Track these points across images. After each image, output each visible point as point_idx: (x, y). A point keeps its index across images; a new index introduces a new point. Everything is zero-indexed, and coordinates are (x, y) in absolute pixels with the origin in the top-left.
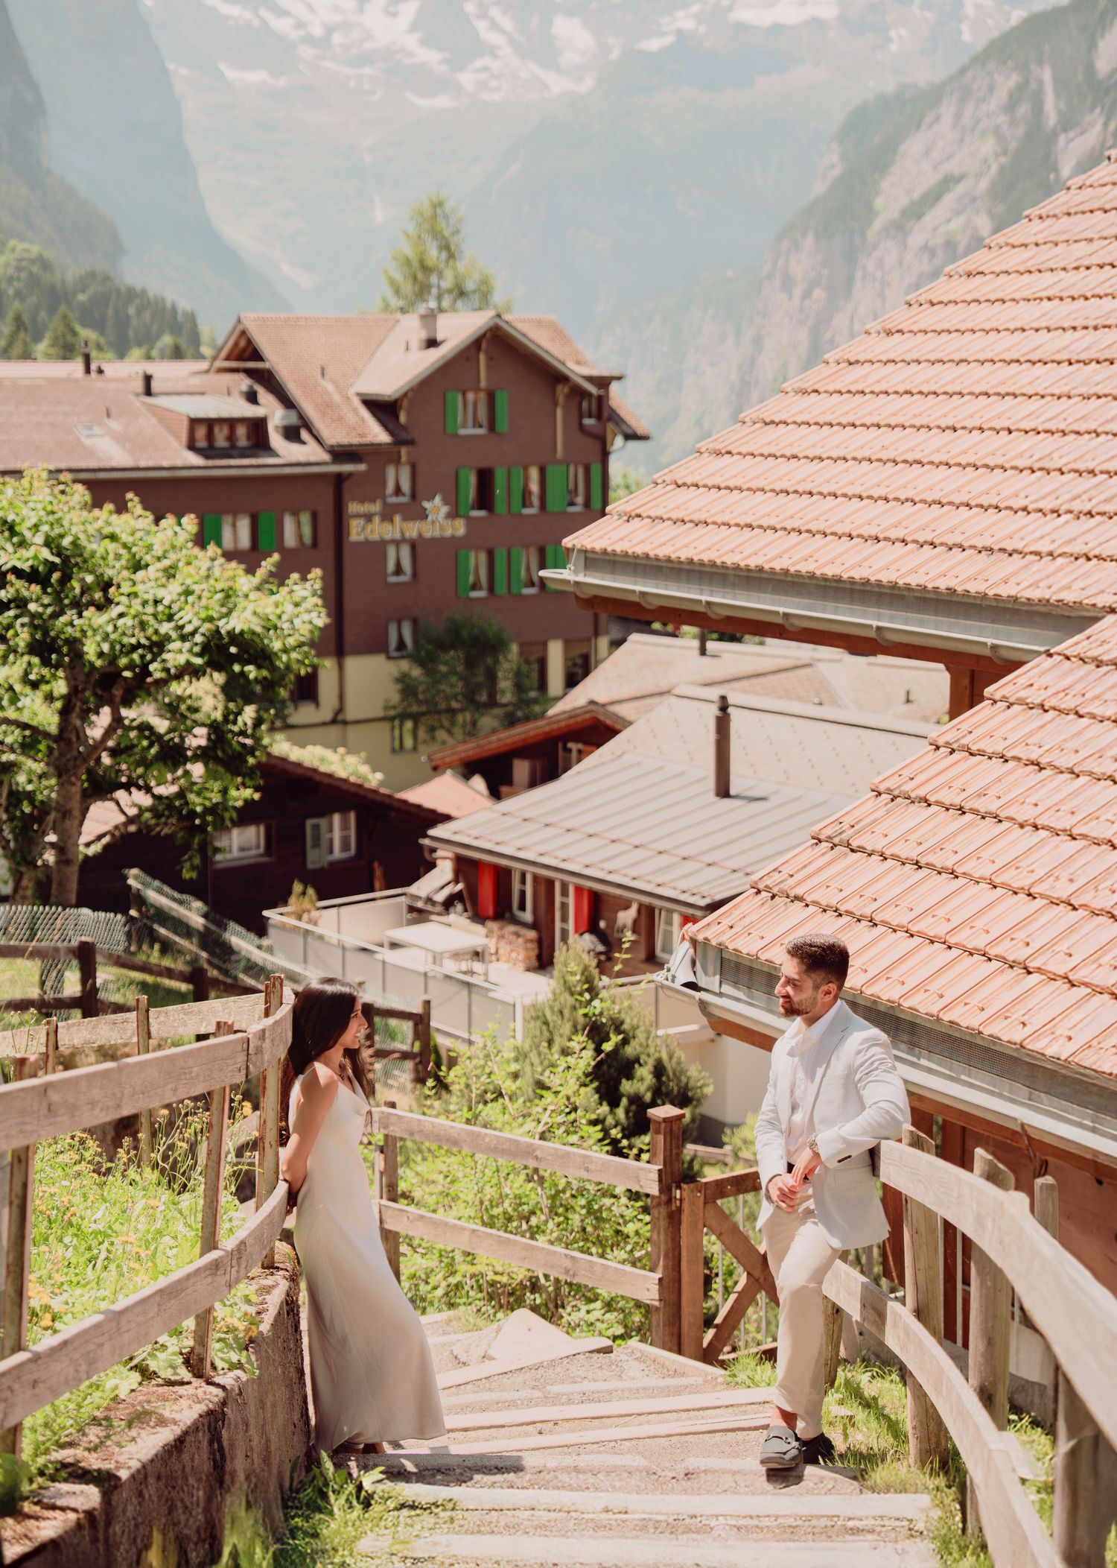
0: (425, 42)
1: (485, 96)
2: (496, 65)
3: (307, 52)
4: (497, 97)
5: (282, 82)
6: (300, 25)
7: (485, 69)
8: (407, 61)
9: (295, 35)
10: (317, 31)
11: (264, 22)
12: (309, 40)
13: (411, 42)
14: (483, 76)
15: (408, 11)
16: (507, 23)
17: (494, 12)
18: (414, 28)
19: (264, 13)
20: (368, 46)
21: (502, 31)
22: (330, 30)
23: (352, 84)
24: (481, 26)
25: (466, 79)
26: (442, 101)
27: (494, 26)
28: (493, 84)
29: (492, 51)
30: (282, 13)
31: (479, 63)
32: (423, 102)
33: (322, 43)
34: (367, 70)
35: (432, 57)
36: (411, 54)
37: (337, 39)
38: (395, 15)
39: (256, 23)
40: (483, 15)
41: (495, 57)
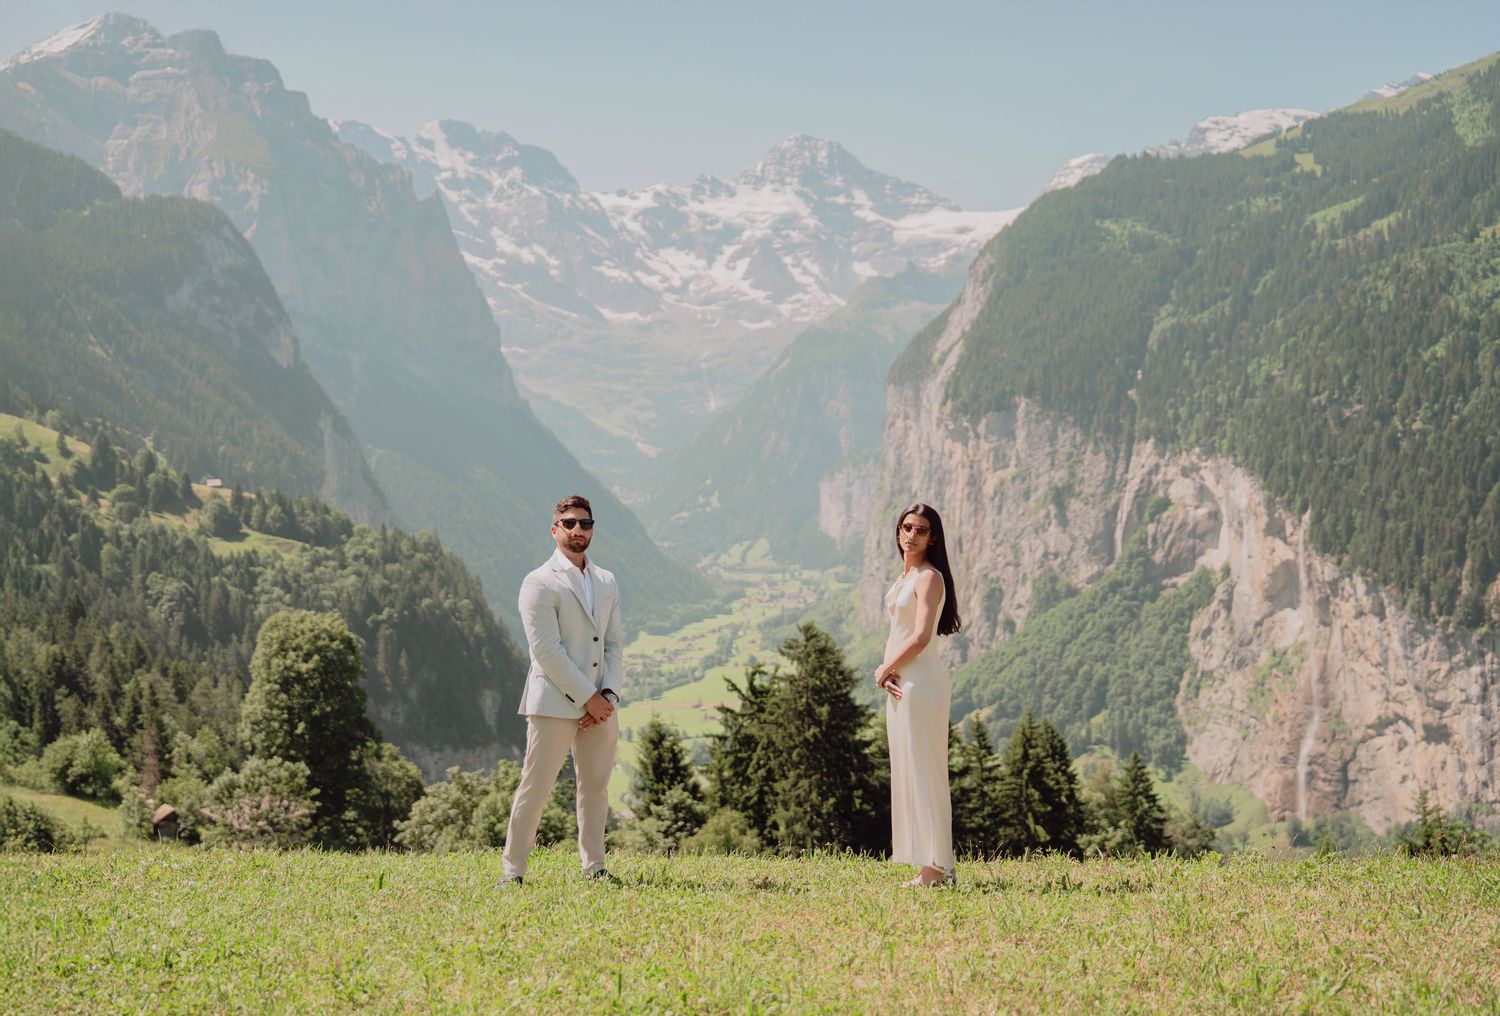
0: (754, 286)
1: (798, 319)
2: (806, 298)
3: (670, 298)
4: (806, 319)
5: (649, 318)
6: (665, 279)
7: (798, 301)
8: (741, 299)
9: (661, 287)
10: (677, 283)
11: (636, 279)
12: (671, 289)
13: (745, 286)
14: (798, 305)
15: (743, 267)
16: (815, 269)
17: (806, 262)
18: (744, 279)
19: (638, 274)
20: (713, 290)
21: (811, 274)
22: (686, 282)
23: (699, 316)
24: (796, 272)
25: (785, 309)
26: (768, 323)
27: (805, 271)
28: (804, 311)
29: (803, 289)
30: (651, 272)
31: (795, 297)
32: (753, 326)
33: (682, 290)
34: (713, 307)
35: (759, 295)
36: (745, 295)
37: (692, 287)
38: (734, 268)
39: (631, 280)
40: (798, 264)
41: (806, 292)
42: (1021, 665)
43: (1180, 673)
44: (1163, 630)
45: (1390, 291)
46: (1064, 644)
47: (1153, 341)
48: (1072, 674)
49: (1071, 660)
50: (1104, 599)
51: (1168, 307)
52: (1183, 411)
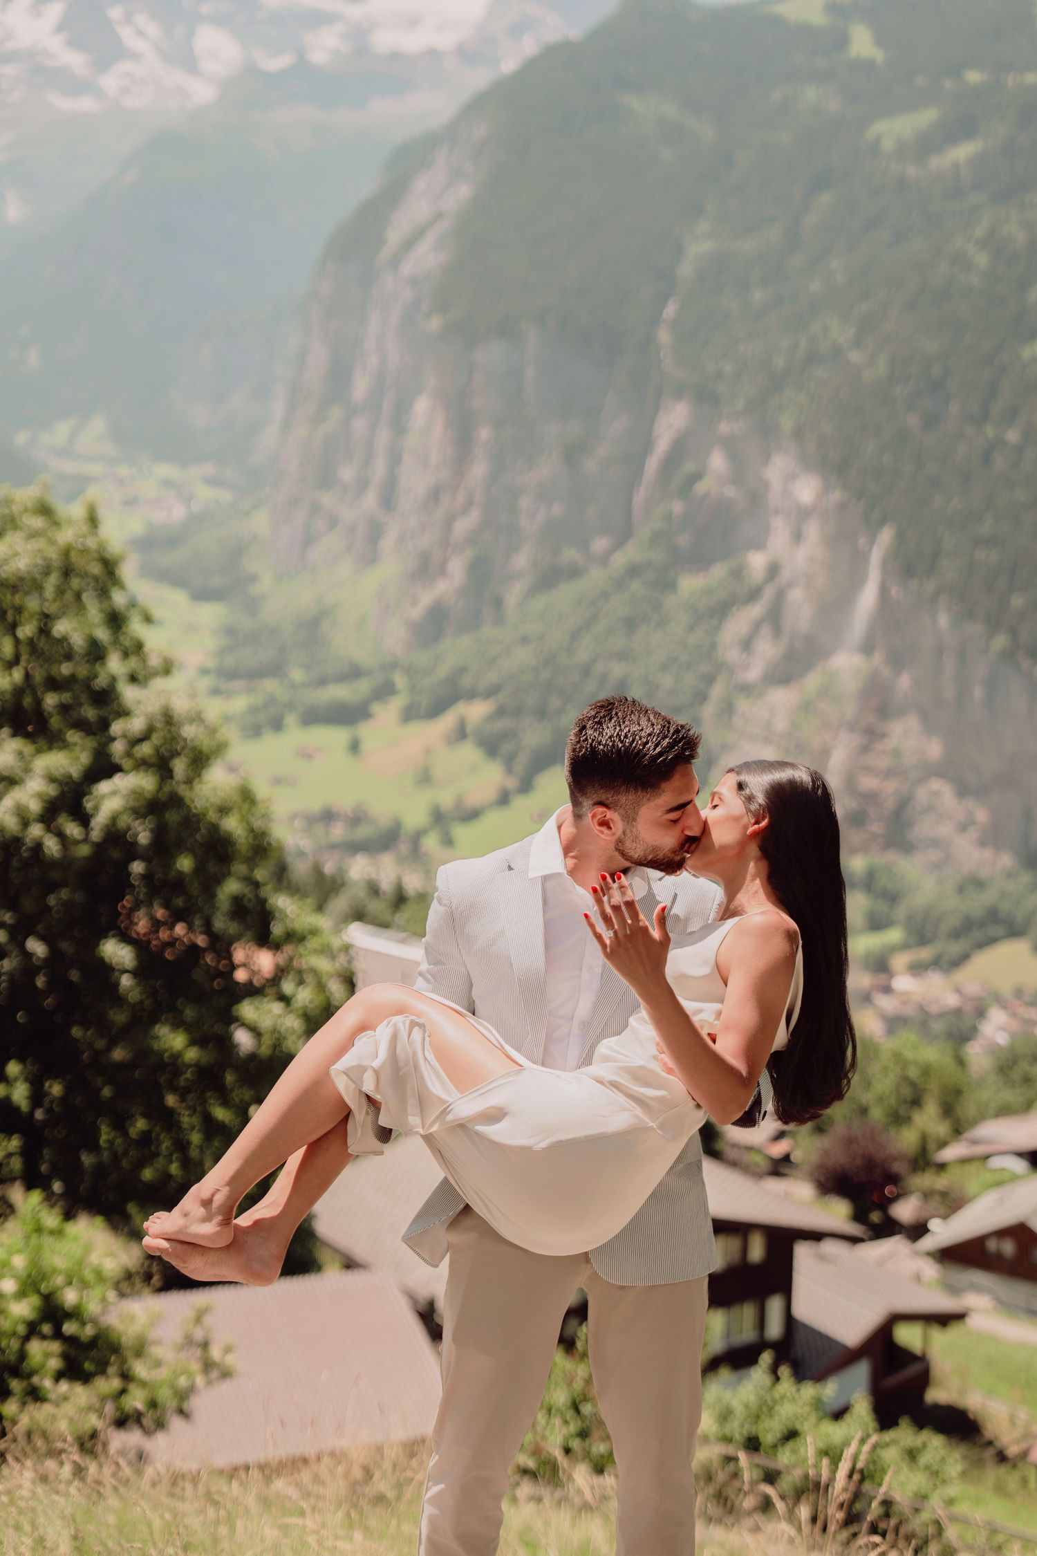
0: (73, 44)
1: (127, 101)
2: (139, 70)
7: (127, 74)
8: (51, 63)
13: (55, 43)
14: (128, 80)
15: (54, 12)
16: (153, 30)
17: (141, 19)
18: (60, 28)
21: (147, 37)
24: (126, 34)
25: (110, 82)
26: (87, 102)
27: (140, 33)
28: (136, 89)
29: (135, 56)
31: (124, 66)
32: (66, 104)
34: (9, 69)
35: (76, 59)
36: (54, 56)
38: (40, 15)
40: (128, 20)
41: (139, 62)
42: (523, 656)
43: (710, 680)
44: (691, 628)
45: (982, 260)
46: (576, 635)
47: (686, 269)
48: (586, 671)
49: (583, 654)
50: (619, 584)
51: (704, 226)
52: (728, 368)
